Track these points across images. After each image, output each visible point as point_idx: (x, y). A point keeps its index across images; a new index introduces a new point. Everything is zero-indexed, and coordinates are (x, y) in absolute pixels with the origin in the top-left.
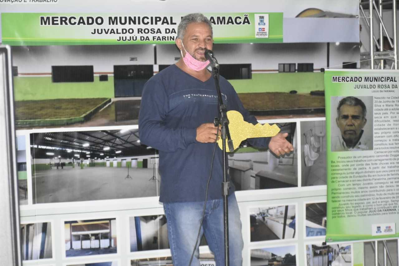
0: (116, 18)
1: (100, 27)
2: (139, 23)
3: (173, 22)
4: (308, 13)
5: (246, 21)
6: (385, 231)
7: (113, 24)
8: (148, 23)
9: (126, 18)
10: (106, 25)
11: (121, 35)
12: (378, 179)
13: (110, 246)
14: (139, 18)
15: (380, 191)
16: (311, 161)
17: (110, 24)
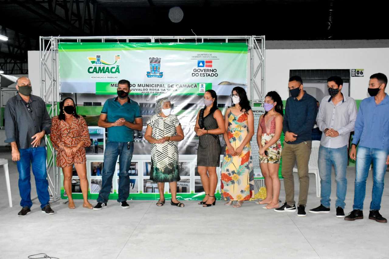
0: (141, 85)
1: (134, 88)
2: (150, 87)
3: (164, 86)
4: (224, 83)
5: (196, 86)
6: (257, 176)
7: (139, 87)
8: (154, 87)
9: (145, 84)
10: (137, 87)
11: (143, 91)
12: (254, 154)
13: (135, 173)
14: (150, 85)
15: (255, 159)
16: (223, 144)
17: (138, 87)
